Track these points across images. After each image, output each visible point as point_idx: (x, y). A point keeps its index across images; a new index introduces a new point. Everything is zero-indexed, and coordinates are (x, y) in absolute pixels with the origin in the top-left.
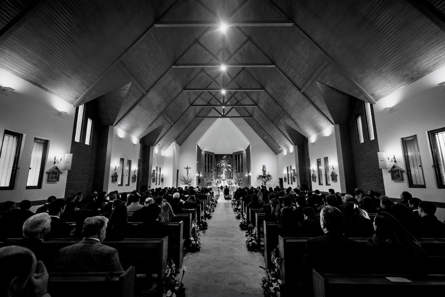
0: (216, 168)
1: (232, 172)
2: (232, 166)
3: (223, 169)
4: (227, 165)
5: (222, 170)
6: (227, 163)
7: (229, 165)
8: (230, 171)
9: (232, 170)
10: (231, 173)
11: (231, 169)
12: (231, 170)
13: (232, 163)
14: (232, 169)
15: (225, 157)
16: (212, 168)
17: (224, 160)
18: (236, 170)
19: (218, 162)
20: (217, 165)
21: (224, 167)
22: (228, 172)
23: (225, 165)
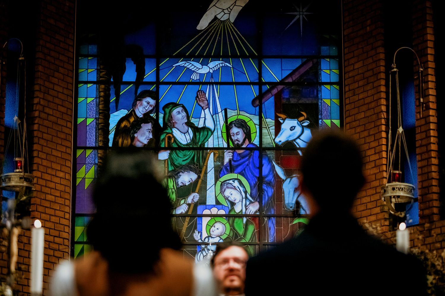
0: (87, 176)
3: (199, 186)
6: (259, 102)
13: (328, 99)
16: (30, 150)
17: (216, 57)
18: (402, 179)
19: (119, 83)
20: (104, 129)
21: (219, 152)
23: (228, 128)
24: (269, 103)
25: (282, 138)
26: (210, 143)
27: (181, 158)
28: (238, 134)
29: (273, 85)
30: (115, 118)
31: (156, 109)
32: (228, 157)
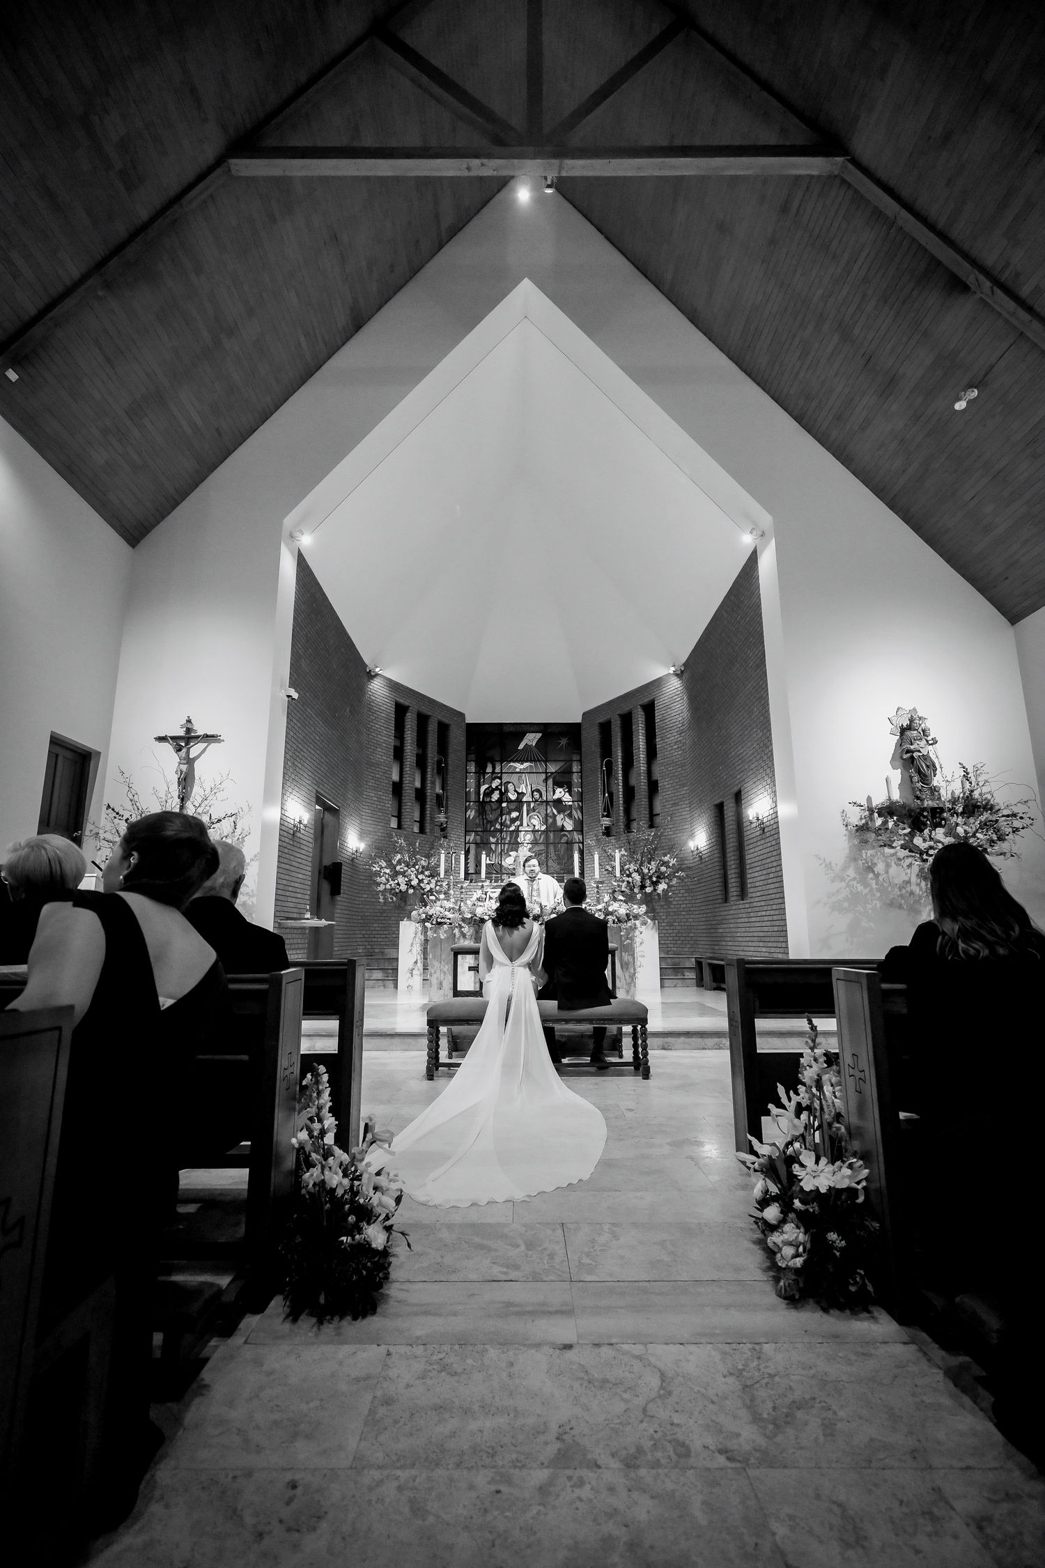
0: (471, 814)
1: (577, 837)
2: (581, 797)
3: (520, 818)
4: (544, 789)
5: (513, 821)
6: (546, 780)
7: (560, 793)
8: (562, 829)
9: (580, 827)
10: (570, 844)
12: (569, 825)
13: (576, 778)
14: (577, 814)
15: (531, 739)
16: (447, 804)
17: (527, 761)
18: (607, 816)
19: (485, 773)
20: (478, 793)
21: (528, 803)
22: (551, 835)
23: (532, 792)
24: (550, 782)
25: (556, 797)
28: (537, 795)
29: (552, 773)
30: (483, 788)
31: (501, 784)
32: (532, 805)
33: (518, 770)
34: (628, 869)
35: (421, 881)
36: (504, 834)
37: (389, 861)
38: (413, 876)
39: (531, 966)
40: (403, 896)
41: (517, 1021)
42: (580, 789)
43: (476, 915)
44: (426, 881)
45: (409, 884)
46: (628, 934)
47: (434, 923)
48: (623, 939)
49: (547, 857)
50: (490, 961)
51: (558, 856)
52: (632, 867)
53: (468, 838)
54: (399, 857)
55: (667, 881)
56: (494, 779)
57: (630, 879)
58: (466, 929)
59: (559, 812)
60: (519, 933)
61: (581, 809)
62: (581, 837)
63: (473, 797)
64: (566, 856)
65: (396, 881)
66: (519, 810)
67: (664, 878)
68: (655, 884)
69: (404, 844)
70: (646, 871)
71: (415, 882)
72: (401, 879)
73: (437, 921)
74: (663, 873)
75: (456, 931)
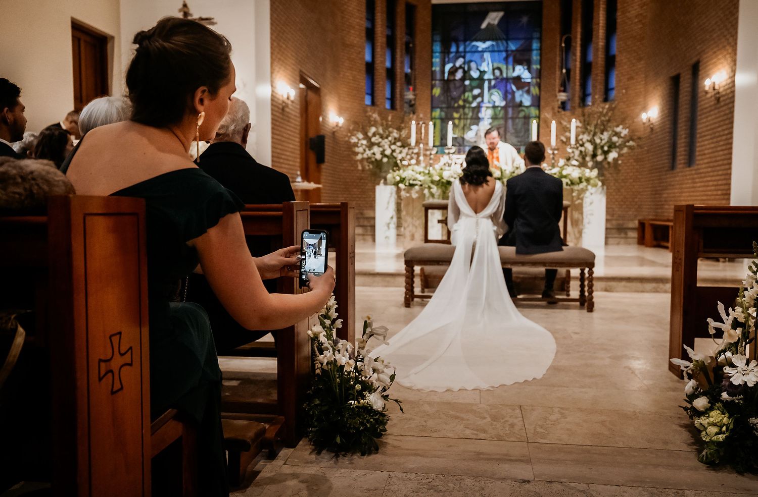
0: (437, 91)
1: (534, 111)
2: (539, 74)
3: (481, 95)
4: (504, 67)
5: (475, 97)
6: (506, 59)
7: (521, 71)
8: (521, 104)
9: (537, 102)
10: (527, 118)
11: (528, 92)
12: (527, 101)
13: (535, 56)
14: (535, 90)
15: (494, 18)
16: (415, 82)
17: (489, 40)
18: (564, 91)
19: (449, 53)
20: (443, 72)
21: (490, 80)
22: (510, 110)
23: (494, 70)
24: (511, 59)
25: (515, 74)
26: (486, 77)
27: (475, 83)
28: (497, 73)
29: (512, 51)
30: (448, 67)
31: (464, 63)
32: (493, 83)
33: (480, 49)
34: (581, 140)
35: (393, 151)
36: (467, 110)
37: (365, 134)
38: (386, 147)
39: (494, 217)
40: (378, 164)
41: (480, 263)
42: (538, 67)
43: (443, 178)
44: (398, 151)
45: (383, 153)
46: (579, 195)
47: (407, 184)
48: (575, 199)
49: (506, 131)
50: (458, 213)
51: (515, 129)
52: (585, 137)
53: (434, 114)
54: (373, 129)
55: (618, 150)
56: (457, 58)
57: (582, 149)
58: (435, 189)
59: (518, 89)
60: (482, 190)
61: (539, 85)
62: (537, 112)
63: (438, 76)
64: (523, 130)
65: (372, 151)
66: (481, 87)
67: (615, 147)
68: (606, 153)
69: (378, 119)
70: (598, 141)
71: (388, 152)
72: (376, 149)
73: (409, 183)
74: (614, 143)
75: (426, 191)
